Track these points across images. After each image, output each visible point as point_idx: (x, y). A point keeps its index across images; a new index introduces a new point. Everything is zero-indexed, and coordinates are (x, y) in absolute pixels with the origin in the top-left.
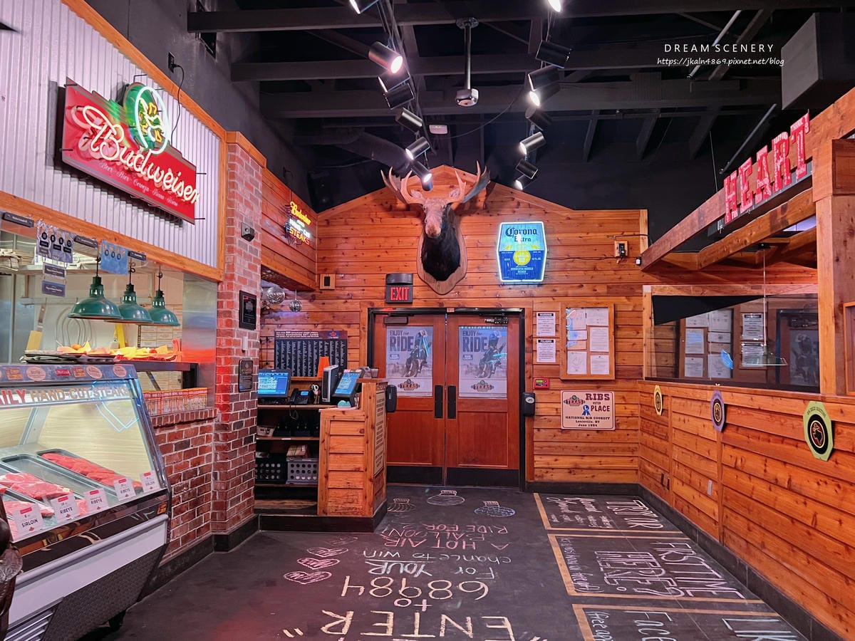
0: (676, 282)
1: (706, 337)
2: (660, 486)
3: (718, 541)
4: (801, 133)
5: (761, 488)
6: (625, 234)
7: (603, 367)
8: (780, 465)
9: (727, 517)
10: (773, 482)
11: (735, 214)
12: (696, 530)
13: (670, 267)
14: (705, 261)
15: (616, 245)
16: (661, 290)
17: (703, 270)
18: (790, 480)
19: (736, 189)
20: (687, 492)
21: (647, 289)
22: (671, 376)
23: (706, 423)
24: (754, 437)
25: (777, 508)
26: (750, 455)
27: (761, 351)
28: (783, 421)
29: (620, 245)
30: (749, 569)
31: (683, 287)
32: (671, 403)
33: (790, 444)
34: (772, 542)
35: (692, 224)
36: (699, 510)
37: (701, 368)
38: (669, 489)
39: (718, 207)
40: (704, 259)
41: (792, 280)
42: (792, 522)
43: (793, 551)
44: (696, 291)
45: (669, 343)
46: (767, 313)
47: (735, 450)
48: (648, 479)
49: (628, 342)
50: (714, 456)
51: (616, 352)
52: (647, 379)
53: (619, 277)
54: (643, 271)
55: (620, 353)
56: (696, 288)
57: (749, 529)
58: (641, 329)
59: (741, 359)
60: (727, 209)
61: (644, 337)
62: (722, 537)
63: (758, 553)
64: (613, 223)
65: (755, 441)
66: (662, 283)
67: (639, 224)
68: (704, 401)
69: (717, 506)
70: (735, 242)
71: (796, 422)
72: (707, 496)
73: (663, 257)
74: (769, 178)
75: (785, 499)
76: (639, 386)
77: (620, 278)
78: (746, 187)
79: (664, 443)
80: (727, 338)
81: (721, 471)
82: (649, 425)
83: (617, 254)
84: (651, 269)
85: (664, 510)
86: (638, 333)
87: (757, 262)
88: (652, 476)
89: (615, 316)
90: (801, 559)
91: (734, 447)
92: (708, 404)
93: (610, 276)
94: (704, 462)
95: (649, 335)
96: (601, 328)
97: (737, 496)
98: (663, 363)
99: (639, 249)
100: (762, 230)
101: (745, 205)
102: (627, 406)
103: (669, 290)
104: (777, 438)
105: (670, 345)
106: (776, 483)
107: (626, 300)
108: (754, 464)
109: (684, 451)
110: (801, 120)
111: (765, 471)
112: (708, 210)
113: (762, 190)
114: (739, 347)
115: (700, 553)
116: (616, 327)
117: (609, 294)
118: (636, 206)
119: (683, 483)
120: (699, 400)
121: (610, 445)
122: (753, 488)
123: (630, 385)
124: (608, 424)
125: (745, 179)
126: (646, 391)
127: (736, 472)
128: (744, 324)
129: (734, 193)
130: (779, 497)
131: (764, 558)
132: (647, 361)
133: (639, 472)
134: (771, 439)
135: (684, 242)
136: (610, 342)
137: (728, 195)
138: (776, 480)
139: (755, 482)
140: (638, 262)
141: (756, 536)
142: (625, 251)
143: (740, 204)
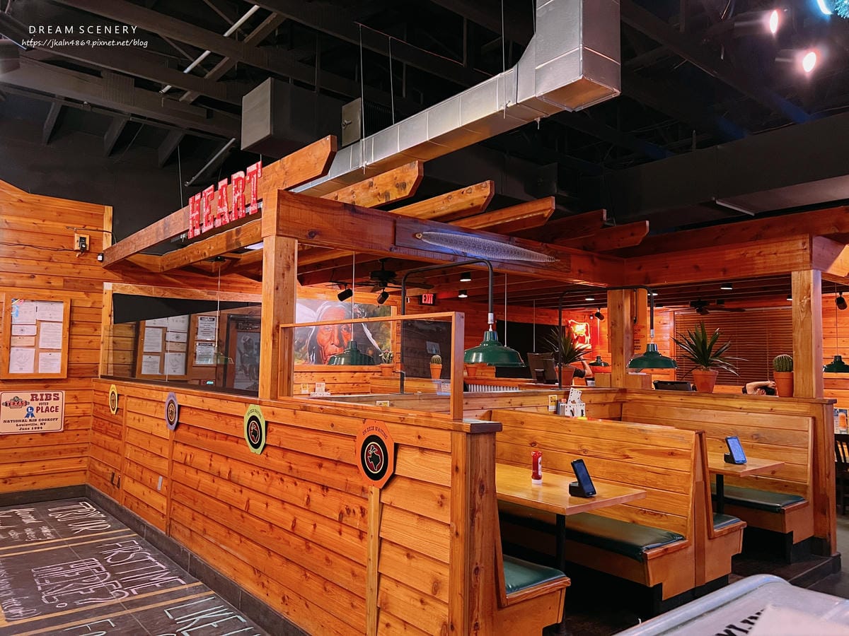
0: (138, 281)
1: (164, 336)
2: (109, 484)
3: (164, 533)
4: (255, 176)
5: (206, 480)
6: (87, 227)
7: (54, 365)
8: (224, 459)
9: (174, 509)
10: (217, 474)
11: (197, 232)
12: (144, 525)
13: (132, 267)
14: (167, 266)
15: (77, 238)
16: (122, 289)
17: (166, 273)
18: (230, 472)
19: (199, 209)
20: (136, 489)
21: (108, 286)
22: (128, 374)
23: (160, 422)
24: (202, 435)
25: (218, 497)
26: (197, 450)
27: (213, 350)
28: (228, 421)
29: (81, 238)
30: (191, 556)
31: (145, 288)
32: (126, 402)
33: (232, 441)
34: (213, 529)
35: (157, 232)
36: (148, 506)
37: (157, 366)
38: (119, 488)
39: (182, 222)
40: (166, 263)
41: (241, 290)
42: (230, 508)
43: (229, 533)
44: (158, 292)
45: (127, 341)
46: (219, 317)
47: (186, 447)
48: (97, 479)
49: (84, 339)
50: (166, 453)
51: (70, 349)
52: (102, 377)
53: (78, 271)
54: (105, 268)
55: (74, 351)
56: (159, 290)
57: (193, 519)
58: (100, 327)
59: (195, 357)
60: (191, 226)
61: (102, 335)
62: (168, 529)
63: (199, 539)
64: (74, 215)
65: (204, 439)
66: (124, 282)
67: (103, 219)
68: (160, 402)
69: (166, 500)
70: (196, 253)
71: (238, 422)
72: (156, 491)
73: (127, 257)
74: (228, 207)
75: (226, 489)
76: (94, 384)
77: (79, 273)
78: (208, 210)
79: (118, 442)
80: (183, 338)
81: (171, 468)
82: (101, 424)
83: (77, 247)
84: (114, 267)
85: (113, 509)
86: (96, 330)
87: (213, 271)
88: (102, 476)
89: (71, 311)
90: (235, 539)
91: (185, 445)
92: (163, 405)
93: (68, 269)
94: (156, 460)
95: (107, 333)
96: (54, 324)
97: (184, 489)
98: (121, 361)
99: (101, 245)
100: (219, 247)
101: (206, 226)
102: (78, 405)
103: (130, 289)
104: (223, 436)
105: (129, 343)
106: (219, 475)
107: (84, 296)
108: (202, 459)
109: (137, 449)
110: (255, 165)
111: (210, 465)
112: (173, 222)
113: (222, 216)
114: (194, 346)
115: (148, 547)
116: (72, 324)
117: (65, 288)
118: (101, 200)
119: (134, 480)
120: (154, 401)
121: (56, 447)
122: (199, 482)
123: (83, 383)
124: (57, 426)
125: (207, 202)
126: (101, 389)
127: (184, 466)
128: (200, 325)
129: (197, 213)
130: (221, 488)
131: (205, 543)
132: (104, 359)
133: (88, 472)
134: (217, 436)
135: (149, 247)
136: (64, 338)
137: (193, 213)
138: (219, 472)
139: (201, 476)
140: (100, 258)
141: (200, 524)
142: (86, 245)
143: (202, 224)
